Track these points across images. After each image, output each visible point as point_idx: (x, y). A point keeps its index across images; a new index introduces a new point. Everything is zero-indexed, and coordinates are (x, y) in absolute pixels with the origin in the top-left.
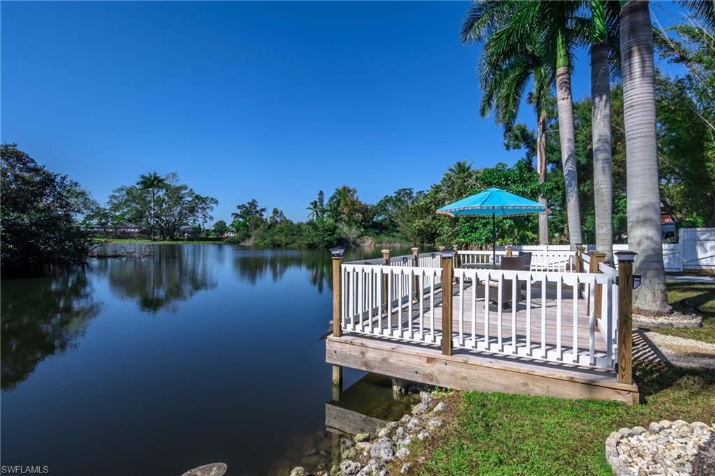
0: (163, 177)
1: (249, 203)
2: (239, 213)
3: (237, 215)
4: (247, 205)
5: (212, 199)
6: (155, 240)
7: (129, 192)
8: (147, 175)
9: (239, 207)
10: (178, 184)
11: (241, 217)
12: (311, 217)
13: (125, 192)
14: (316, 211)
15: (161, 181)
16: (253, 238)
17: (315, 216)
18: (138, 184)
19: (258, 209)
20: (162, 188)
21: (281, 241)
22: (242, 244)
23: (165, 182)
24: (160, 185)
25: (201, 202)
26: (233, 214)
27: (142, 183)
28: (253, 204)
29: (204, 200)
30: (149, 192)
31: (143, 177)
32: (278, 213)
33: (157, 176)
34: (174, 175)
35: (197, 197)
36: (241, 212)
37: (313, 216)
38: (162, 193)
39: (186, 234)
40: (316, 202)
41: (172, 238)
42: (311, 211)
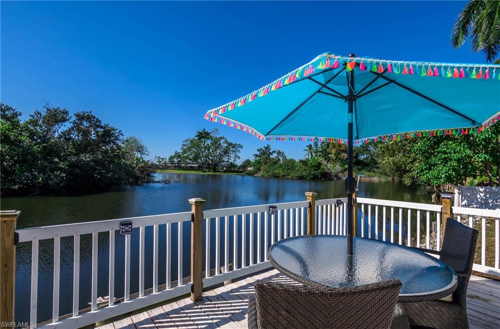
0: (209, 132)
1: (265, 147)
2: (259, 154)
3: (257, 156)
4: (264, 149)
5: (239, 145)
6: (205, 172)
7: (192, 142)
8: (201, 131)
9: (258, 150)
10: (219, 136)
11: (260, 156)
12: (307, 157)
13: (189, 142)
14: (311, 152)
15: (207, 134)
16: (262, 171)
17: (310, 155)
18: (196, 136)
19: (271, 151)
20: (208, 139)
21: (279, 174)
22: (255, 175)
23: (211, 135)
24: (208, 137)
25: (233, 147)
26: (254, 155)
27: (198, 136)
28: (268, 148)
29: (234, 146)
30: (202, 142)
31: (198, 132)
32: (280, 153)
33: (206, 131)
34: (216, 130)
35: (230, 144)
36: (260, 153)
37: (308, 156)
38: (209, 142)
39: (225, 168)
40: (311, 146)
41: (215, 171)
42: (307, 152)
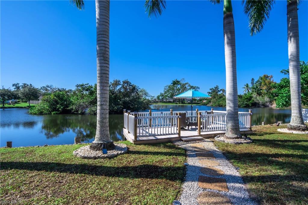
0: (179, 81)
1: (215, 87)
2: (211, 92)
5: (197, 87)
6: (177, 104)
7: (169, 87)
8: (174, 80)
9: (211, 89)
10: (185, 83)
12: (245, 92)
13: (168, 87)
14: (248, 89)
15: (178, 82)
16: (211, 103)
17: (247, 91)
18: (171, 84)
19: (219, 89)
20: (179, 84)
21: (223, 104)
22: (208, 105)
23: (180, 82)
24: (179, 83)
26: (208, 92)
27: (173, 83)
28: (217, 88)
29: (194, 88)
30: (175, 86)
31: (173, 81)
32: (224, 91)
33: (177, 80)
34: (183, 79)
36: (211, 91)
37: (246, 91)
38: (179, 86)
39: (189, 101)
40: (248, 85)
41: (183, 103)
42: (245, 89)
